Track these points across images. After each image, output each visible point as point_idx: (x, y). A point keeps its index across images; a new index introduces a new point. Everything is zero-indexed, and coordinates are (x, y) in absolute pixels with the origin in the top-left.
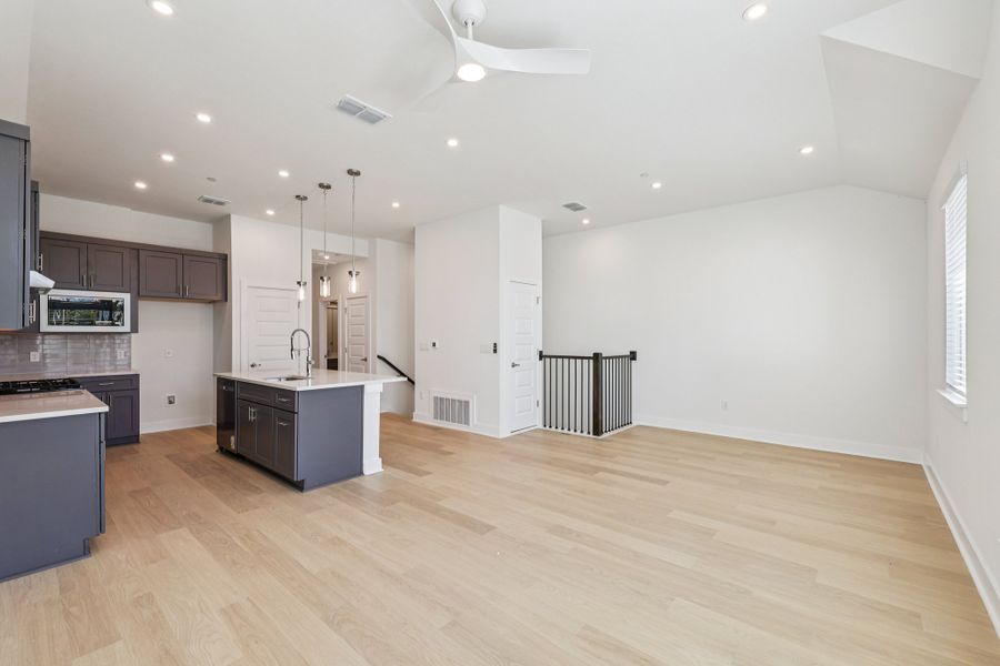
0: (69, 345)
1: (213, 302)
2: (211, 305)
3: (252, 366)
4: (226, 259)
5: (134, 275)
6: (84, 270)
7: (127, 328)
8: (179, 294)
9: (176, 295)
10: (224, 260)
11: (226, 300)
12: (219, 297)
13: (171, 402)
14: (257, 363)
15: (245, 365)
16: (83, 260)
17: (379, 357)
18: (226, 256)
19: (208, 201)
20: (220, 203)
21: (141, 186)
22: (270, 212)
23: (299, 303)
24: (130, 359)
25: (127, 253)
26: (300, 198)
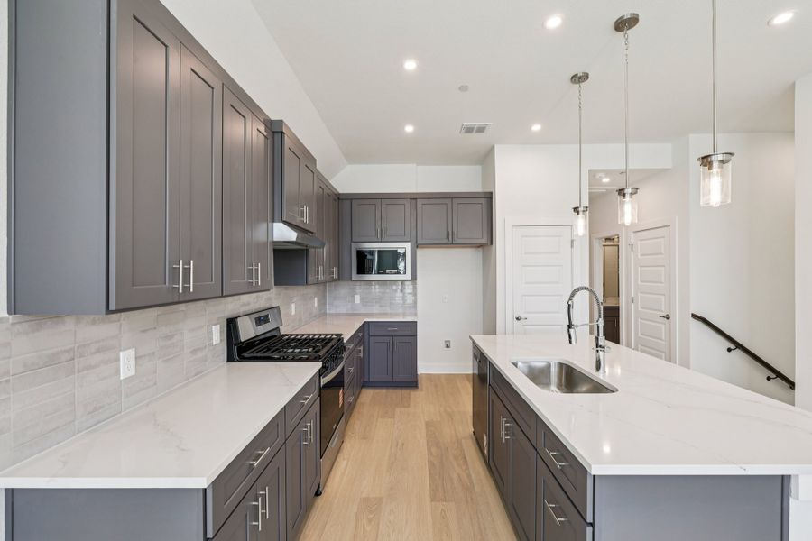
1: (480, 246)
2: (480, 249)
3: (517, 319)
4: (491, 198)
5: (414, 224)
6: (378, 224)
7: (408, 275)
8: (450, 242)
9: (445, 241)
10: (489, 197)
11: (492, 244)
12: (484, 241)
13: (448, 346)
14: (523, 316)
15: (510, 319)
16: (378, 214)
17: (694, 316)
18: (491, 193)
19: (469, 130)
20: (481, 130)
21: (409, 129)
22: (536, 128)
23: (572, 241)
24: (415, 302)
25: (407, 203)
26: (579, 79)
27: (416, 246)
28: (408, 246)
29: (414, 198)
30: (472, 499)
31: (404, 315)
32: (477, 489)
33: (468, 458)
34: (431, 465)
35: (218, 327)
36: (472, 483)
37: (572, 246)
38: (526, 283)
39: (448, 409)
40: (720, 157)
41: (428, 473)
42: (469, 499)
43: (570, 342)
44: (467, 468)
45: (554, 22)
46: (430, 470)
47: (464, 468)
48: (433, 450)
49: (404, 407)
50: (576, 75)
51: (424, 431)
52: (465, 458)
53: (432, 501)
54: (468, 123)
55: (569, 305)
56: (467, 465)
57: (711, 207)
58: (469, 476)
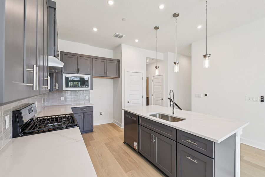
0: (72, 95)
2: (113, 79)
3: (128, 102)
5: (92, 68)
6: (76, 66)
7: (89, 88)
8: (105, 75)
9: (104, 75)
10: (119, 61)
11: (119, 77)
12: (117, 76)
13: (101, 114)
14: (130, 101)
15: (126, 102)
16: (76, 63)
17: (169, 98)
19: (116, 36)
20: (121, 37)
21: (95, 29)
22: (137, 41)
23: (142, 78)
24: (89, 99)
25: (89, 59)
26: (156, 28)
27: (93, 76)
28: (89, 76)
29: (92, 58)
30: (138, 166)
31: (85, 104)
32: (138, 162)
33: (128, 152)
34: (117, 159)
35: (8, 116)
36: (134, 160)
37: (142, 79)
38: (131, 90)
39: (110, 137)
40: (209, 55)
41: (117, 162)
42: (138, 167)
43: (171, 106)
44: (130, 156)
45: (162, 7)
46: (118, 161)
47: (129, 156)
48: (114, 153)
49: (93, 140)
50: (156, 27)
51: (106, 147)
52: (126, 152)
53: (126, 173)
54: (117, 33)
55: (170, 95)
56: (129, 155)
57: (206, 68)
58: (132, 158)
